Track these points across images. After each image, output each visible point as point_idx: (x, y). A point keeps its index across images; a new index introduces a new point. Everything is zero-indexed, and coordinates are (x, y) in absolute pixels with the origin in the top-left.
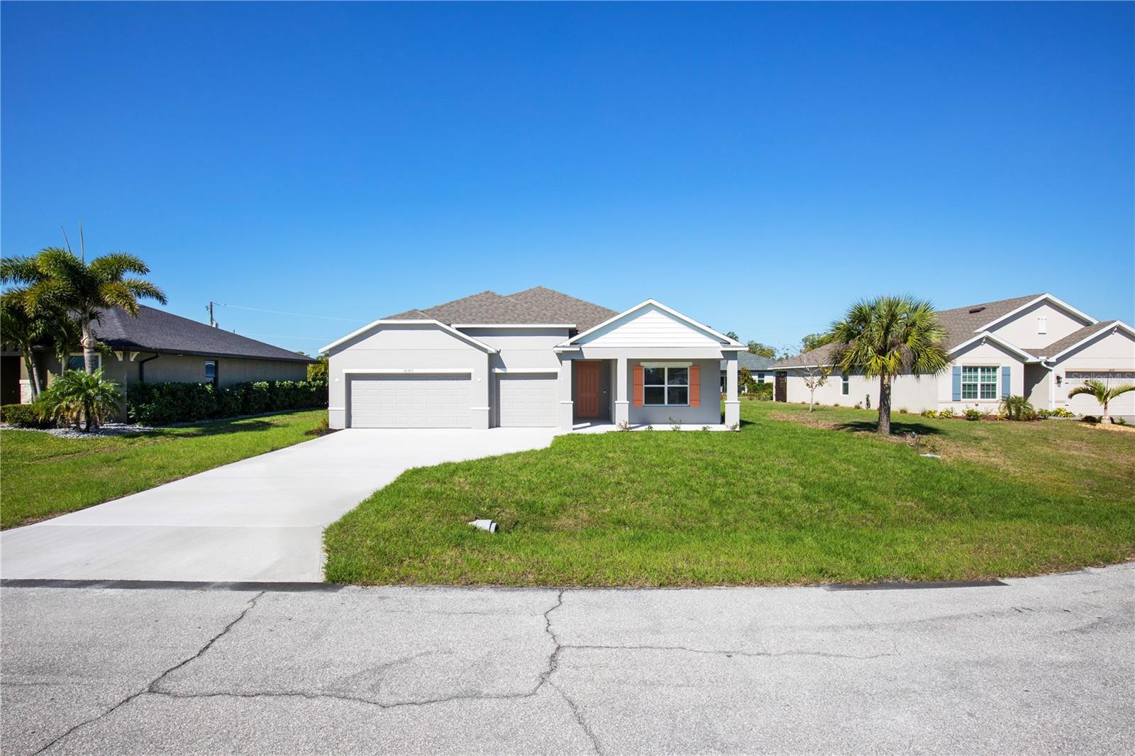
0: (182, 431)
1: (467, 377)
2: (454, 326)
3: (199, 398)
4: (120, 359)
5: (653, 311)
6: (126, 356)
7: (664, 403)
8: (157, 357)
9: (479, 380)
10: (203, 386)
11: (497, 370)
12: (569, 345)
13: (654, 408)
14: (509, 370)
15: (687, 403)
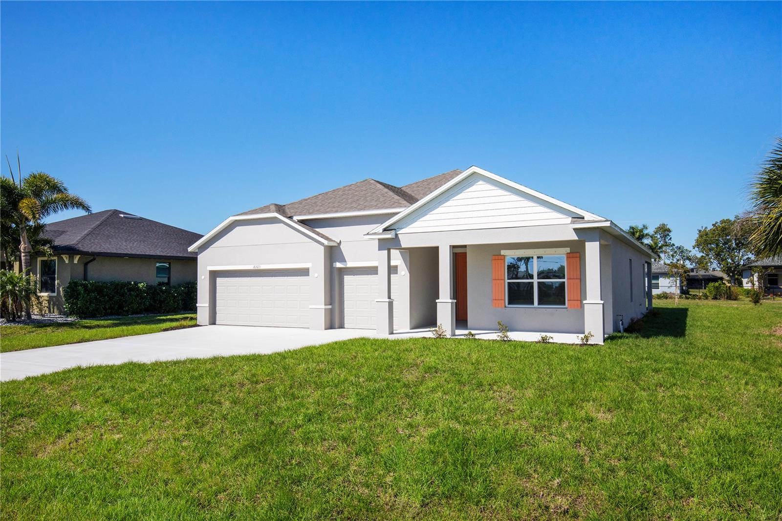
0: (102, 323)
1: (305, 272)
2: (296, 218)
3: (130, 294)
4: (67, 262)
5: (480, 182)
6: (71, 259)
7: (532, 303)
8: (94, 259)
9: (316, 275)
10: (136, 284)
11: (338, 265)
12: (381, 231)
13: (520, 310)
14: (350, 264)
15: (564, 304)
